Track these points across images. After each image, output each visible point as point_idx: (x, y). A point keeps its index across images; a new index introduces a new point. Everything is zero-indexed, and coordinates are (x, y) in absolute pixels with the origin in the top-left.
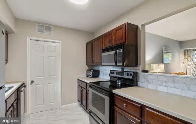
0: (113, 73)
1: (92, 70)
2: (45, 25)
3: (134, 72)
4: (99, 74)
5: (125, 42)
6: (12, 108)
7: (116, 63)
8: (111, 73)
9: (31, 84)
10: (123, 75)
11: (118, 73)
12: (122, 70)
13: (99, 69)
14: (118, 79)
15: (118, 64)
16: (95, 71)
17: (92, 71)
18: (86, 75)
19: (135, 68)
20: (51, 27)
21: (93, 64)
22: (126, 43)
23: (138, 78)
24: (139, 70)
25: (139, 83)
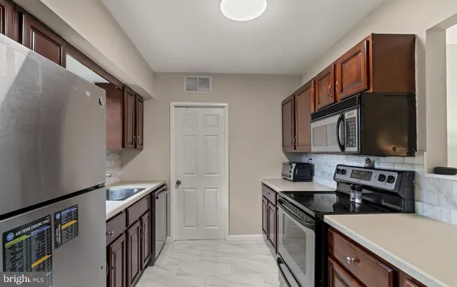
0: (343, 172)
1: (294, 163)
2: (198, 77)
3: (399, 172)
4: (312, 174)
5: (369, 88)
6: (139, 224)
7: (342, 148)
8: (338, 171)
9: (177, 187)
10: (369, 179)
11: (357, 172)
12: (367, 165)
13: (312, 162)
14: (353, 188)
15: (348, 149)
16: (301, 166)
17: (294, 165)
18: (283, 175)
19: (409, 159)
20: (208, 79)
21: (295, 149)
22: (371, 91)
23: (417, 191)
24: (420, 165)
25: (418, 205)
